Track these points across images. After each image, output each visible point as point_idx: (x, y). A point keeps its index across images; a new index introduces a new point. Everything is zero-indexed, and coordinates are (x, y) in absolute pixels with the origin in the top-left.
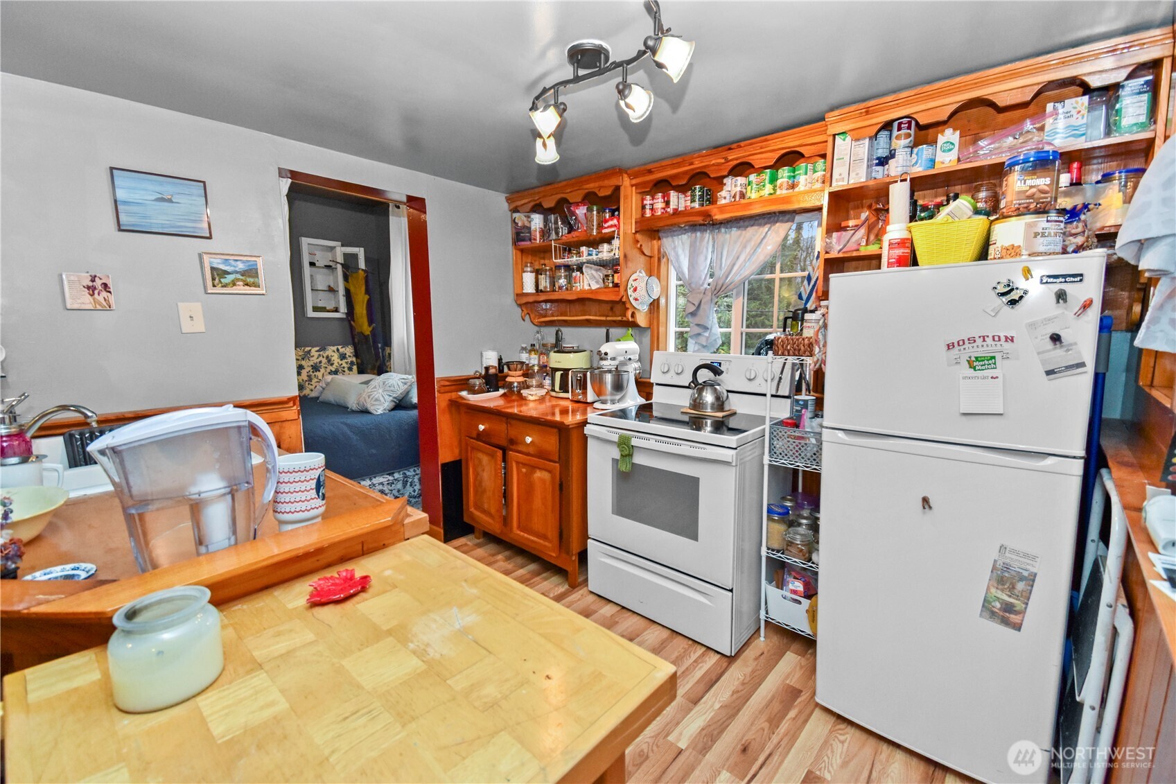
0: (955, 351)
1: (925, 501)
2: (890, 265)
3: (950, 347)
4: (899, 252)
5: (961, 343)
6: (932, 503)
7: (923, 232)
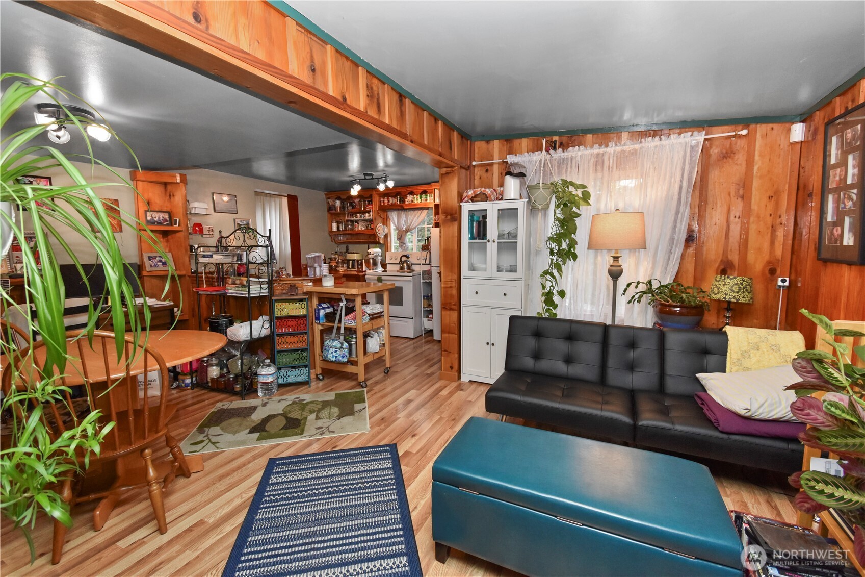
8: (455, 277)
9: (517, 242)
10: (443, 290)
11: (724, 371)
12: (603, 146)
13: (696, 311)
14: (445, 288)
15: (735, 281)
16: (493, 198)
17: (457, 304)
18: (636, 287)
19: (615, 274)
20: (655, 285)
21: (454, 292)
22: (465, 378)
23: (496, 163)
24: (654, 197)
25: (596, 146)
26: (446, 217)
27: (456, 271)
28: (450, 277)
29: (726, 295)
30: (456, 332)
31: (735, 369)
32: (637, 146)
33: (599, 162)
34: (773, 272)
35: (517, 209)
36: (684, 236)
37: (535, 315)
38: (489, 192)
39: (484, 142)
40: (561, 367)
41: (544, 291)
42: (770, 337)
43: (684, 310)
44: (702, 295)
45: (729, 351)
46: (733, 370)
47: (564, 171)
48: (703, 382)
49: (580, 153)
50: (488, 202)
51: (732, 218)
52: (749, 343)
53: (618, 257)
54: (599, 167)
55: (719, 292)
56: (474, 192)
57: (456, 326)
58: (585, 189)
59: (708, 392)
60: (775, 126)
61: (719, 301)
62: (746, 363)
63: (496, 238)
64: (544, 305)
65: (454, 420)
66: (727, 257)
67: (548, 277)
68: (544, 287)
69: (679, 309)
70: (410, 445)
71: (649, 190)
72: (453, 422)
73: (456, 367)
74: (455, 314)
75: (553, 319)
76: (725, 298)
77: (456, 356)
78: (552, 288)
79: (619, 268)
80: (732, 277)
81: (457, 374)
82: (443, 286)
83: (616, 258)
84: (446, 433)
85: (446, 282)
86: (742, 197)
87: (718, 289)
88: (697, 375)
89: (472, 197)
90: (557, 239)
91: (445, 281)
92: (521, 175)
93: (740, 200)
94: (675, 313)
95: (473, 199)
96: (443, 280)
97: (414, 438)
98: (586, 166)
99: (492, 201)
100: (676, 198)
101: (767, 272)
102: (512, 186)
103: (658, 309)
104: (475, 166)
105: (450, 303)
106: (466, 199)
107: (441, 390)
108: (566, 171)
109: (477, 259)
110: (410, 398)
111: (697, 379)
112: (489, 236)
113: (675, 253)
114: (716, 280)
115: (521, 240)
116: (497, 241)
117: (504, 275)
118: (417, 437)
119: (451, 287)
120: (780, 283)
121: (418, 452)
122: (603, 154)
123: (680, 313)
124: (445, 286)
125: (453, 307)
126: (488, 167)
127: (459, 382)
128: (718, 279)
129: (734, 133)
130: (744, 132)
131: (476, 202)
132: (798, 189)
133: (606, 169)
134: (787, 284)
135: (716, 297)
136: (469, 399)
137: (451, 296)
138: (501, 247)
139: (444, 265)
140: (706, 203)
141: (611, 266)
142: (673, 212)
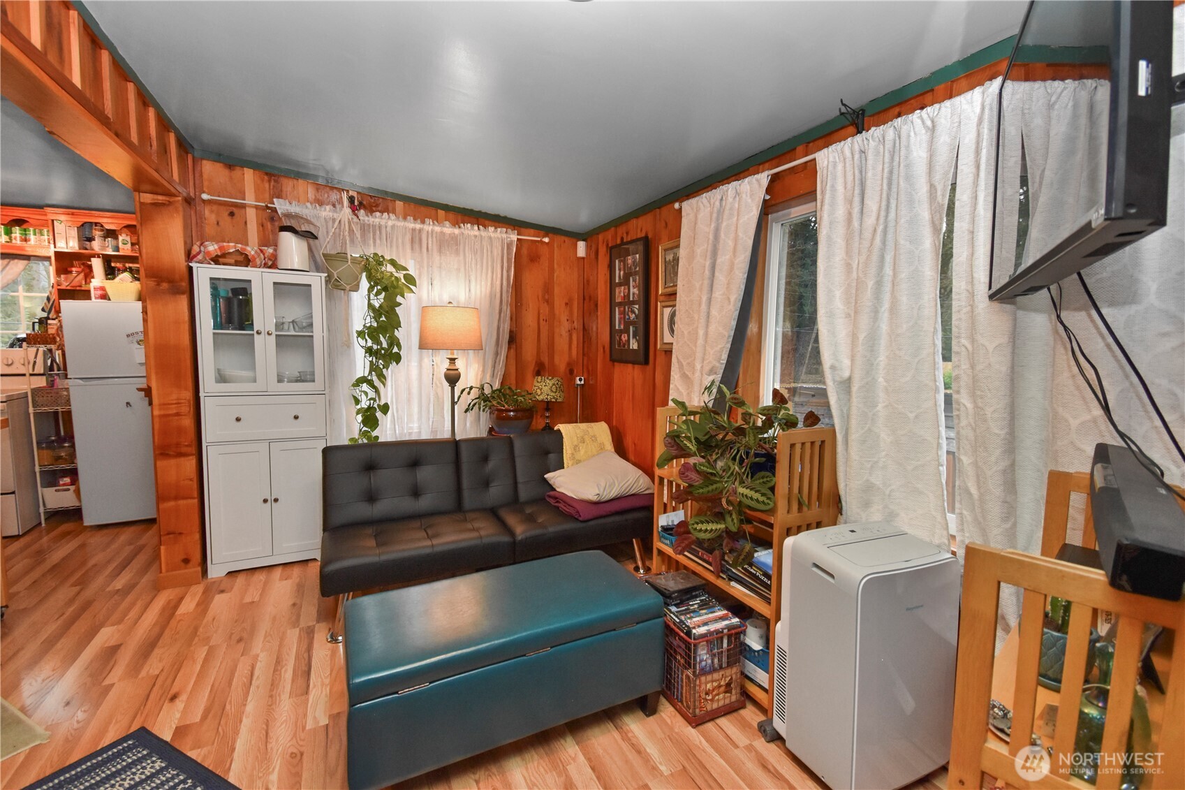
0: (131, 338)
1: (128, 403)
2: (96, 298)
3: (128, 336)
4: (100, 292)
5: (132, 334)
6: (131, 403)
7: (111, 286)
8: (188, 395)
9: (312, 336)
10: (156, 420)
11: (563, 468)
12: (419, 221)
13: (527, 413)
14: (161, 416)
15: (553, 382)
16: (258, 262)
17: (195, 443)
18: (469, 393)
19: (452, 379)
20: (487, 391)
21: (188, 422)
22: (216, 571)
23: (251, 206)
24: (478, 292)
25: (410, 218)
26: (158, 285)
27: (190, 383)
28: (174, 396)
29: (548, 395)
30: (195, 494)
31: (570, 463)
32: (456, 231)
33: (416, 239)
34: (571, 372)
35: (310, 285)
36: (507, 337)
37: (346, 442)
38: (253, 253)
39: (221, 165)
40: (407, 505)
41: (359, 407)
42: (590, 430)
43: (519, 414)
44: (530, 397)
45: (564, 447)
46: (570, 465)
47: (371, 242)
48: (551, 482)
49: (390, 223)
50: (249, 268)
51: (541, 321)
52: (578, 437)
53: (454, 359)
54: (417, 246)
55: (542, 393)
56: (220, 248)
57: (195, 485)
58: (407, 272)
59: (558, 490)
60: (566, 239)
61: (542, 401)
62: (578, 457)
63: (273, 329)
64: (362, 426)
65: (240, 640)
66: (540, 359)
67: (365, 387)
68: (357, 401)
69: (512, 413)
70: (178, 715)
71: (473, 284)
72: (242, 645)
73: (197, 556)
74: (191, 463)
75: (374, 444)
76: (547, 398)
77: (197, 536)
78: (372, 402)
79: (456, 372)
80: (550, 378)
81: (199, 569)
82: (156, 413)
83: (452, 360)
84: (240, 666)
85: (163, 405)
86: (547, 301)
87: (541, 390)
88: (546, 476)
89: (217, 256)
90: (372, 333)
91: (160, 405)
92: (309, 236)
93: (546, 304)
94: (509, 418)
95: (216, 260)
96: (155, 401)
97: (177, 701)
98: (400, 241)
99: (255, 267)
100: (498, 295)
101: (568, 372)
102: (292, 249)
103: (495, 415)
104: (204, 201)
105: (178, 445)
106: (200, 257)
107: (176, 607)
108: (374, 243)
109: (232, 363)
110: (112, 643)
111: (546, 481)
112: (257, 325)
113: (501, 355)
114: (538, 382)
115: (319, 332)
116: (275, 334)
117: (287, 387)
118: (184, 697)
119: (178, 414)
120: (579, 382)
121: (205, 717)
122: (420, 231)
123: (515, 418)
124: (162, 413)
125: (184, 450)
126: (235, 210)
127: (205, 581)
128: (539, 381)
129: (539, 239)
130: (546, 240)
131: (224, 264)
132: (584, 299)
133: (424, 250)
134: (582, 382)
135: (540, 398)
136: (248, 599)
137: (180, 430)
138: (283, 342)
139: (157, 373)
140: (522, 305)
141: (448, 370)
142: (497, 311)
